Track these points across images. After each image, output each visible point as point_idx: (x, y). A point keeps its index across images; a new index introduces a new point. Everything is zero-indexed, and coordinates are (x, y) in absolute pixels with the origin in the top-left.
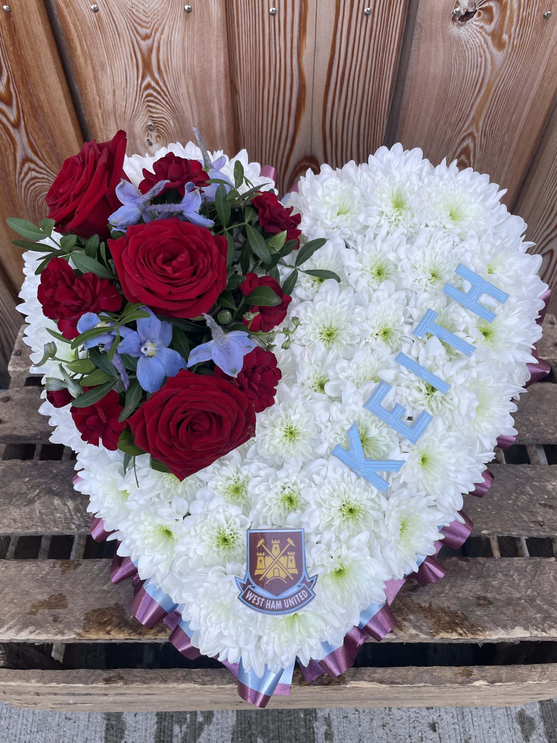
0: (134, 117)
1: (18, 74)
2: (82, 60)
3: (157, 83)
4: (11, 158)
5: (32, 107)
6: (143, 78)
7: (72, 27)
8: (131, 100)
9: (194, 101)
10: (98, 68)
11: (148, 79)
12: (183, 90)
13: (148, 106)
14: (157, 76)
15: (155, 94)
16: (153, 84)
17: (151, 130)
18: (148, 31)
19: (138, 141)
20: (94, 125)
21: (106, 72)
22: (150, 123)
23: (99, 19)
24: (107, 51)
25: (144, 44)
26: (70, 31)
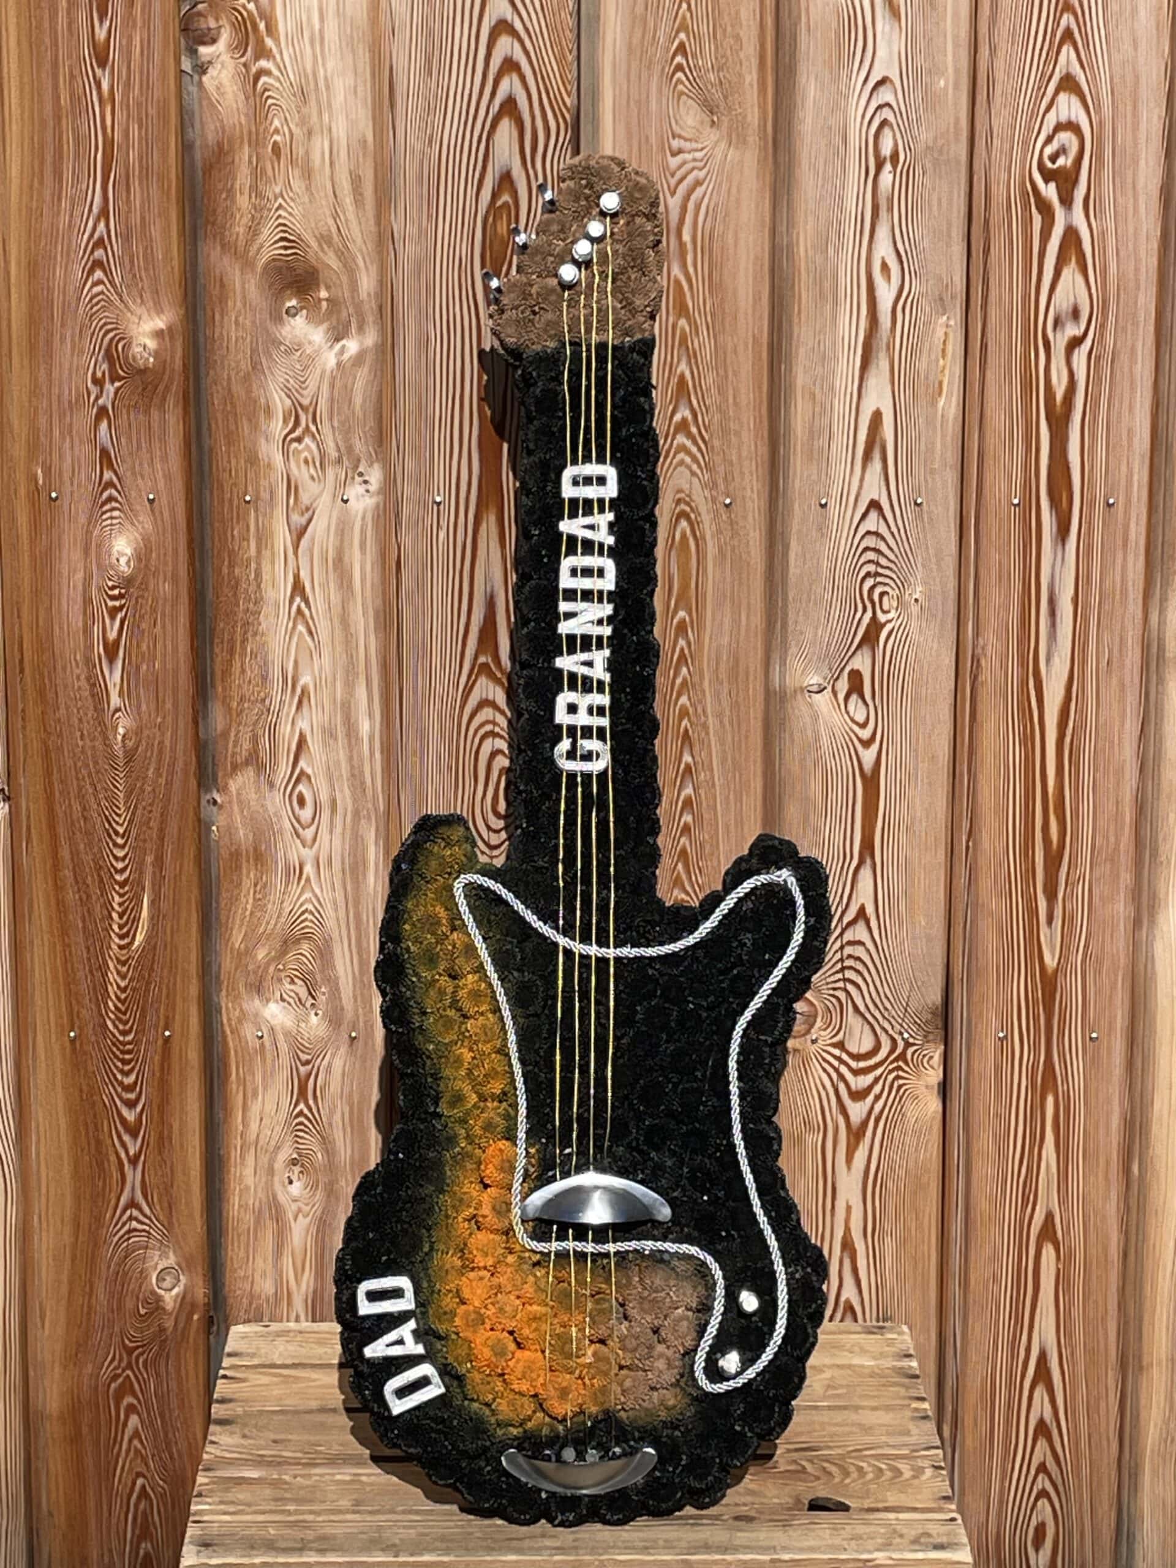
0: (278, 1148)
1: (156, 1102)
2: (234, 1086)
3: (310, 1110)
4: (113, 1202)
5: (161, 1137)
6: (296, 1105)
7: (232, 1052)
8: (278, 1129)
9: (349, 1130)
10: (249, 1095)
11: (302, 1106)
12: (337, 1117)
13: (297, 1136)
14: (311, 1102)
15: (306, 1122)
16: (306, 1111)
17: (295, 1165)
18: (309, 1057)
19: (276, 1179)
20: (229, 1158)
21: (257, 1098)
22: (295, 1156)
23: (262, 1045)
24: (264, 1078)
25: (303, 1070)
26: (229, 1056)
